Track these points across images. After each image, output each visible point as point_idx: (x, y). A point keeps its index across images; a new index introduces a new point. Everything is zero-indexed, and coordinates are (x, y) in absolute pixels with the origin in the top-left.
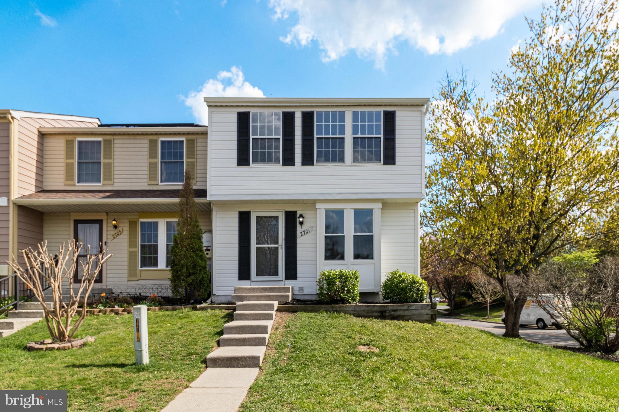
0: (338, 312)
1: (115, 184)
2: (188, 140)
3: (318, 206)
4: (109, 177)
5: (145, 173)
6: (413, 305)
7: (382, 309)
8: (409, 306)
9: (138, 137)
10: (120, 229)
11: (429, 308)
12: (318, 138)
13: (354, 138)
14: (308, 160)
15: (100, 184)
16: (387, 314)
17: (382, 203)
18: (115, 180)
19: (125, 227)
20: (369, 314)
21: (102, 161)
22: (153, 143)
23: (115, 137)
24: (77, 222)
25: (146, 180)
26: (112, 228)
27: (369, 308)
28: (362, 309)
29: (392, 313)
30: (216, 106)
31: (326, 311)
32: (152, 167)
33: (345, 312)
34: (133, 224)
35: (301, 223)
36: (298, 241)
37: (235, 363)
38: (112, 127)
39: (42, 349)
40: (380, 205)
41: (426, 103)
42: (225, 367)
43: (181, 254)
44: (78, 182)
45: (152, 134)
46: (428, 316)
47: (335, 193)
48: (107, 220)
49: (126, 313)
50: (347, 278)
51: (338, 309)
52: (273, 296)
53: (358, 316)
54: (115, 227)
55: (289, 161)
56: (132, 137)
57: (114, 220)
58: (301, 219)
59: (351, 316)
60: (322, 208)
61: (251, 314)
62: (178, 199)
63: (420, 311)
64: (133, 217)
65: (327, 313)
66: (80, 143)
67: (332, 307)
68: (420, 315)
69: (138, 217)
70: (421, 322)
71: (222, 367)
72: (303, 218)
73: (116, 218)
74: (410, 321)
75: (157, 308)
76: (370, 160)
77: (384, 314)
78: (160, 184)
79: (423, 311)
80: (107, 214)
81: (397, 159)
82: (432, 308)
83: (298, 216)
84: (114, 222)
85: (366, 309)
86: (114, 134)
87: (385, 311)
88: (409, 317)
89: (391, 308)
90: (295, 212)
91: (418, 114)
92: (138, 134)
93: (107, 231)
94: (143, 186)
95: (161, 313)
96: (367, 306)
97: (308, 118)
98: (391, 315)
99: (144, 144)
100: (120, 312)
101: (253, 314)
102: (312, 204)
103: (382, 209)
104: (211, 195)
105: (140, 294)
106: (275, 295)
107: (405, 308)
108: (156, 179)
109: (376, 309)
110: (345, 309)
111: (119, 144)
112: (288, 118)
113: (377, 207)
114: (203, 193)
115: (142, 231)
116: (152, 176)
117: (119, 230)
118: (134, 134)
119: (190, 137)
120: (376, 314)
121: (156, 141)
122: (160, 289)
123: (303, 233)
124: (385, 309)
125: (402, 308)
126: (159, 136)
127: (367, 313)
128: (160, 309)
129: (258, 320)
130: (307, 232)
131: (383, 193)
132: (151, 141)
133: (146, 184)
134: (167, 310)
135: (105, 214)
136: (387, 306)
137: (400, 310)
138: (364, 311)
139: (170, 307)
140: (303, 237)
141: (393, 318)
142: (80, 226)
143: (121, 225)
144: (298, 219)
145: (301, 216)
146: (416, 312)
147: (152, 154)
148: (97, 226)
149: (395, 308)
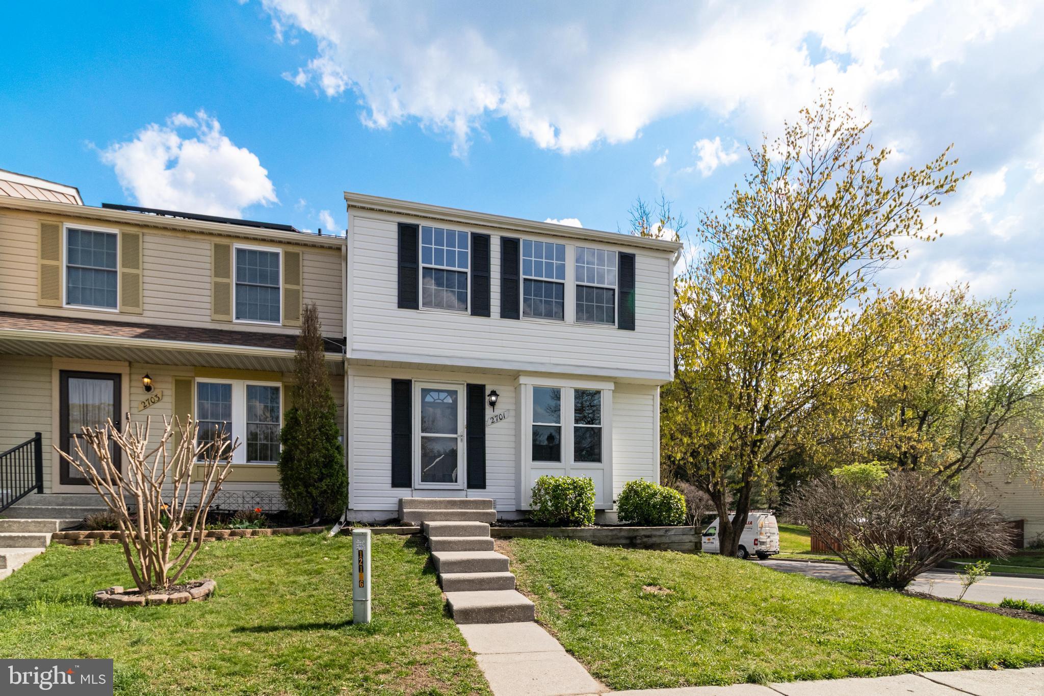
0: (571, 538)
1: (146, 314)
2: (287, 254)
3: (523, 380)
4: (133, 299)
5: (206, 300)
6: (673, 529)
7: (631, 534)
8: (667, 531)
9: (193, 236)
10: (157, 392)
11: (693, 532)
12: (525, 279)
13: (577, 286)
14: (510, 310)
15: (117, 311)
16: (639, 541)
17: (615, 383)
18: (146, 307)
19: (167, 391)
20: (613, 542)
21: (119, 268)
22: (221, 252)
23: (145, 231)
24: (66, 376)
25: (208, 312)
26: (142, 390)
27: (614, 533)
28: (604, 534)
29: (645, 540)
30: (363, 208)
31: (555, 537)
32: (220, 292)
33: (582, 539)
34: (183, 387)
35: (493, 404)
36: (488, 430)
37: (497, 616)
38: (128, 212)
39: (139, 603)
40: (612, 386)
41: (678, 249)
42: (482, 622)
43: (309, 443)
44: (68, 303)
45: (220, 235)
46: (691, 544)
47: (550, 364)
48: (130, 374)
49: (214, 539)
50: (583, 488)
51: (571, 535)
52: (471, 513)
53: (599, 545)
54: (148, 388)
55: (481, 308)
56: (179, 235)
57: (147, 377)
58: (493, 398)
59: (591, 544)
60: (528, 384)
61: (459, 541)
62: (293, 351)
63: (681, 537)
64: (184, 374)
65: (556, 539)
66: (71, 232)
67: (563, 531)
68: (681, 543)
69: (192, 374)
70: (684, 552)
71: (478, 622)
72: (497, 395)
73: (150, 373)
74: (670, 552)
75: (269, 530)
76: (601, 320)
77: (634, 541)
78: (235, 321)
79: (684, 537)
80: (130, 364)
81: (637, 323)
82: (696, 533)
83: (488, 392)
84: (146, 380)
85: (610, 534)
86: (145, 226)
87: (635, 537)
88: (666, 546)
89: (643, 533)
90: (482, 388)
91: (665, 262)
92: (193, 232)
93: (130, 394)
94: (203, 320)
95: (280, 540)
96: (611, 530)
97: (510, 247)
98: (644, 543)
99: (205, 250)
100: (226, 536)
101: (463, 541)
102: (513, 376)
103: (614, 391)
104: (353, 350)
105: (218, 506)
106: (474, 513)
107: (662, 533)
108: (227, 312)
109: (623, 534)
110: (580, 534)
111: (151, 244)
112: (481, 244)
113: (607, 388)
114: (339, 345)
115: (200, 398)
116: (220, 305)
117: (155, 393)
118: (184, 231)
119: (291, 249)
120: (624, 541)
121: (227, 248)
122: (258, 500)
123: (495, 419)
124: (636, 534)
125: (658, 533)
126: (234, 240)
127: (612, 539)
128: (274, 533)
129: (469, 550)
130: (501, 418)
131: (617, 369)
132: (217, 246)
133: (208, 319)
134: (287, 534)
135: (127, 364)
136: (638, 529)
137: (655, 536)
138: (607, 536)
139: (290, 529)
140: (494, 425)
141: (647, 547)
142: (72, 382)
143: (158, 385)
144: (487, 398)
145: (494, 393)
146: (676, 539)
147: (221, 268)
148: (110, 383)
149: (648, 533)
